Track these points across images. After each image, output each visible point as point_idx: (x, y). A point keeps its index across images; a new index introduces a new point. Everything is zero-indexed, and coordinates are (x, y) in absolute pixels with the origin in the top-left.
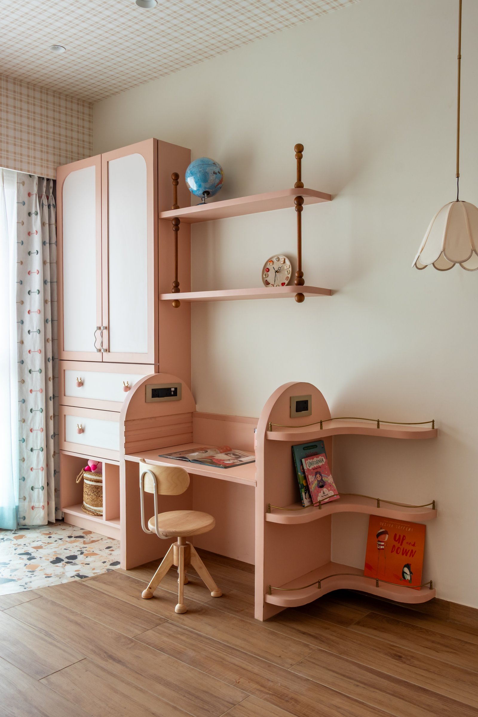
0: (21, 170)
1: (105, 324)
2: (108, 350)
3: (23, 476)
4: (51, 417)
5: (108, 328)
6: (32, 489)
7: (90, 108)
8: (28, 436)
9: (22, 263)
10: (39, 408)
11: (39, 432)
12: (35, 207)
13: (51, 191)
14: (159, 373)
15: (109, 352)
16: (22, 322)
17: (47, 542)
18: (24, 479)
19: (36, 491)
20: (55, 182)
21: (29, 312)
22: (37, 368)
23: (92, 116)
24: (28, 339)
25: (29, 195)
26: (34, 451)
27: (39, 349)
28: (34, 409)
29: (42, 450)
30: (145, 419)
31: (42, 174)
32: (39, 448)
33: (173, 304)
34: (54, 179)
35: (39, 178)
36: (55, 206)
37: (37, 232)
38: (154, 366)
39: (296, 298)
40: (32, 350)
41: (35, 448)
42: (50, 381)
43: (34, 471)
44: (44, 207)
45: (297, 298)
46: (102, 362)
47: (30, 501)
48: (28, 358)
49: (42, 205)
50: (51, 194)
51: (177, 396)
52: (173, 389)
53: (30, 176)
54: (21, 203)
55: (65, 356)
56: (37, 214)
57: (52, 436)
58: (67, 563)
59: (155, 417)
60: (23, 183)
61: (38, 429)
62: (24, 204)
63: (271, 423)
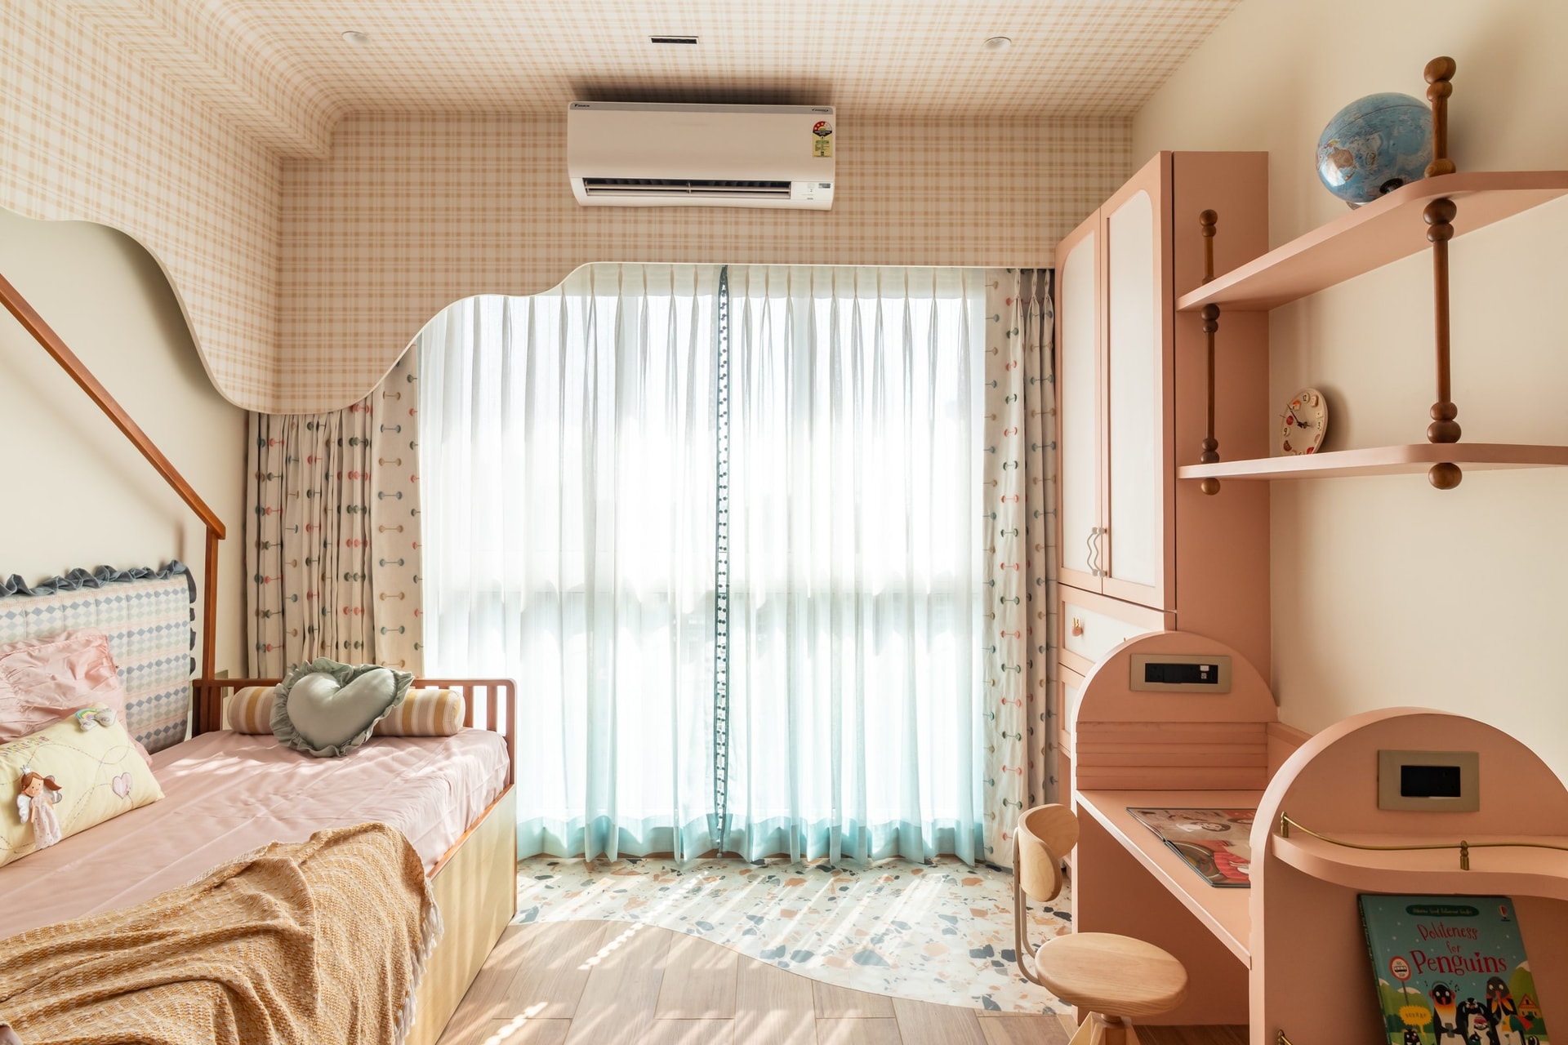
0: (987, 264)
1: (1106, 525)
2: (1109, 574)
3: (992, 777)
4: (1041, 681)
5: (1108, 531)
6: (1005, 802)
7: (1125, 126)
8: (998, 710)
9: (994, 417)
10: (1015, 665)
11: (1015, 707)
12: (1015, 320)
13: (1047, 289)
14: (1176, 630)
15: (1111, 577)
16: (994, 516)
17: (1001, 907)
18: (993, 783)
19: (1010, 807)
20: (1052, 271)
21: (1003, 500)
22: (1014, 596)
23: (1131, 140)
24: (1000, 542)
25: (1008, 302)
26: (1008, 738)
27: (1016, 562)
28: (1006, 665)
29: (1020, 739)
30: (1130, 723)
31: (1026, 264)
32: (1014, 734)
33: (1203, 487)
34: (1052, 267)
35: (1022, 271)
36: (1053, 315)
37: (1016, 363)
38: (1162, 614)
39: (1431, 476)
40: (1006, 564)
41: (1008, 733)
42: (1040, 618)
43: (1007, 771)
44: (1033, 318)
45: (1434, 477)
46: (1102, 595)
47: (1001, 823)
48: (999, 575)
49: (1026, 316)
50: (1047, 295)
51: (1216, 682)
52: (1205, 668)
53: (1009, 270)
54: (994, 318)
55: (1067, 578)
56: (1017, 333)
57: (1042, 715)
58: (996, 964)
59: (1158, 724)
60: (996, 285)
61: (1012, 700)
62: (997, 318)
63: (1285, 815)
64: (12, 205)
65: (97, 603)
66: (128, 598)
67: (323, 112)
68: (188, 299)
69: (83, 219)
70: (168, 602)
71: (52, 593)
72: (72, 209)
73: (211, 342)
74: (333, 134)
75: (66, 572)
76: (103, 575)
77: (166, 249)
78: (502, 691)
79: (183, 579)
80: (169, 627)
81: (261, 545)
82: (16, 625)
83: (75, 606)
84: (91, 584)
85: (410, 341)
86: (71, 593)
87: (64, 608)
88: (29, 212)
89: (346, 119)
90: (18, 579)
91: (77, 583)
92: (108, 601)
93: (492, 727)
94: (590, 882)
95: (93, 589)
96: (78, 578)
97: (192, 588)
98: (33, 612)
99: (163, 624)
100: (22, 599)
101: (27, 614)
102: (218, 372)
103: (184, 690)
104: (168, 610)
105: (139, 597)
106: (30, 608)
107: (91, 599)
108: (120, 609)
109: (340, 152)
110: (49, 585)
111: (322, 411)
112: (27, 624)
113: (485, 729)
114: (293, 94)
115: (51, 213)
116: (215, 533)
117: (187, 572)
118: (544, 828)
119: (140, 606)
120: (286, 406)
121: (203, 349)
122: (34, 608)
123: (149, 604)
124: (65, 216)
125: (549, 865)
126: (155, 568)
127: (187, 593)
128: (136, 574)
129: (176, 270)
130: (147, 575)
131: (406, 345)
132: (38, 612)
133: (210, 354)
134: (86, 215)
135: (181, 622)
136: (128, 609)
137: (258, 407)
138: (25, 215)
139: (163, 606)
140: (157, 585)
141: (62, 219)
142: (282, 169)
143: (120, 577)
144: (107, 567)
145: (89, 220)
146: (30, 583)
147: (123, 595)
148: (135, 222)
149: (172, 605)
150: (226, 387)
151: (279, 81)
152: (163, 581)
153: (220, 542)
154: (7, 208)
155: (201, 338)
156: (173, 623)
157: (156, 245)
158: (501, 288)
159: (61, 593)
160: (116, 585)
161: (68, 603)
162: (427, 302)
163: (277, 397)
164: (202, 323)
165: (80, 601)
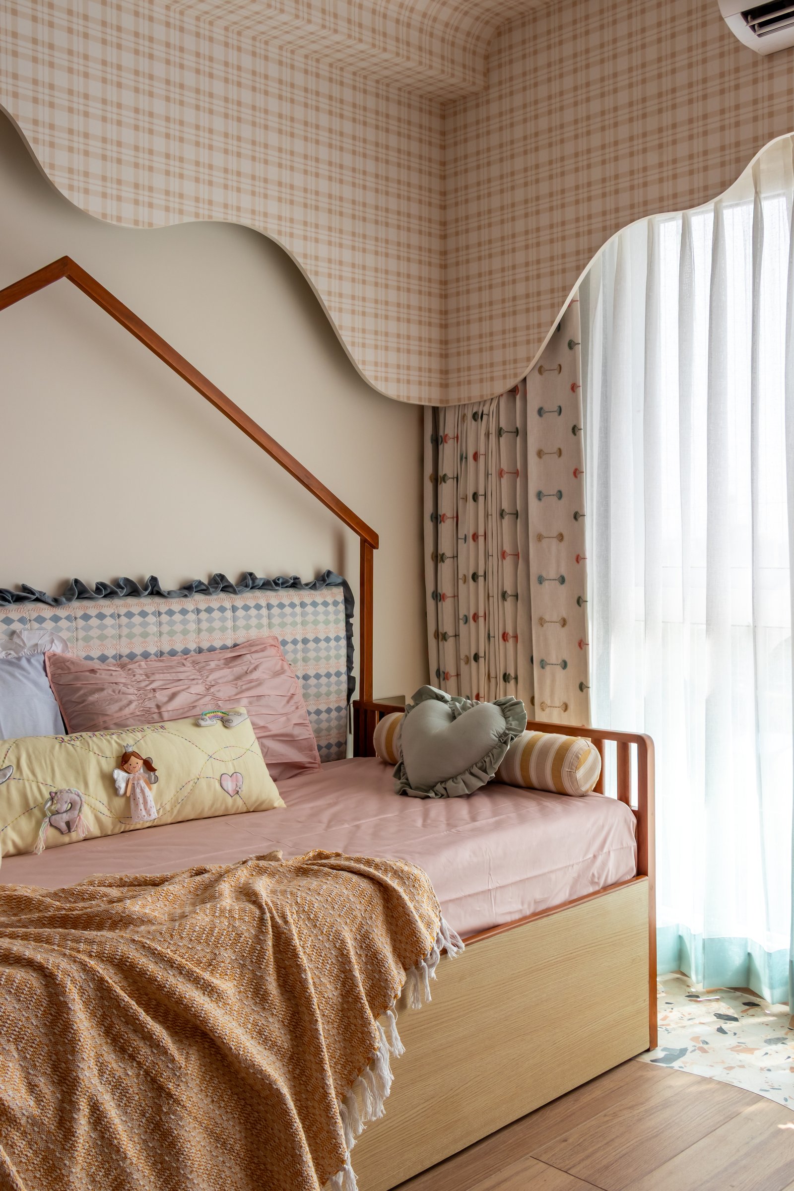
64: (119, 219)
65: (234, 609)
66: (269, 607)
67: (468, 34)
68: (320, 285)
69: (193, 219)
70: (316, 614)
71: (186, 596)
72: (181, 212)
73: (353, 330)
74: (487, 57)
75: (209, 576)
76: (248, 581)
77: (292, 235)
78: (634, 748)
79: (341, 590)
80: (317, 640)
81: (438, 558)
82: (148, 624)
83: (209, 610)
84: (230, 590)
85: (566, 296)
86: (208, 597)
87: (198, 611)
88: (136, 222)
89: (499, 34)
90: (154, 580)
91: (216, 588)
92: (246, 608)
93: (624, 796)
94: (781, 1040)
95: (232, 595)
96: (218, 583)
97: (348, 600)
98: (166, 613)
99: (311, 637)
100: (157, 600)
101: (160, 614)
102: (364, 363)
103: (339, 709)
104: (316, 622)
105: (281, 606)
106: (163, 608)
107: (228, 605)
108: (259, 617)
109: (494, 77)
110: (188, 589)
111: (485, 398)
112: (160, 624)
113: (616, 798)
114: (422, 23)
115: (160, 219)
116: (369, 542)
117: (345, 584)
118: (749, 954)
119: (282, 616)
120: (455, 395)
121: (344, 338)
122: (167, 608)
123: (294, 615)
124: (174, 220)
125: (745, 1004)
126: (307, 576)
127: (342, 607)
128: (283, 584)
129: (305, 256)
130: (295, 584)
131: (563, 302)
132: (170, 613)
133: (353, 344)
134: (197, 215)
135: (332, 636)
136: (269, 617)
137: (430, 400)
138: (132, 226)
139: (310, 618)
140: (307, 596)
141: (171, 223)
142: (443, 117)
143: (264, 584)
144: (251, 574)
145: (201, 220)
146: (165, 585)
147: (263, 603)
148: (253, 212)
149: (321, 618)
150: (376, 378)
151: (399, 14)
152: (312, 592)
153: (374, 551)
154: (114, 223)
155: (341, 327)
156: (322, 636)
157: (280, 233)
158: (665, 203)
159: (198, 597)
160: (258, 593)
161: (202, 606)
162: (584, 242)
163: (445, 386)
164: (340, 310)
165: (215, 605)
